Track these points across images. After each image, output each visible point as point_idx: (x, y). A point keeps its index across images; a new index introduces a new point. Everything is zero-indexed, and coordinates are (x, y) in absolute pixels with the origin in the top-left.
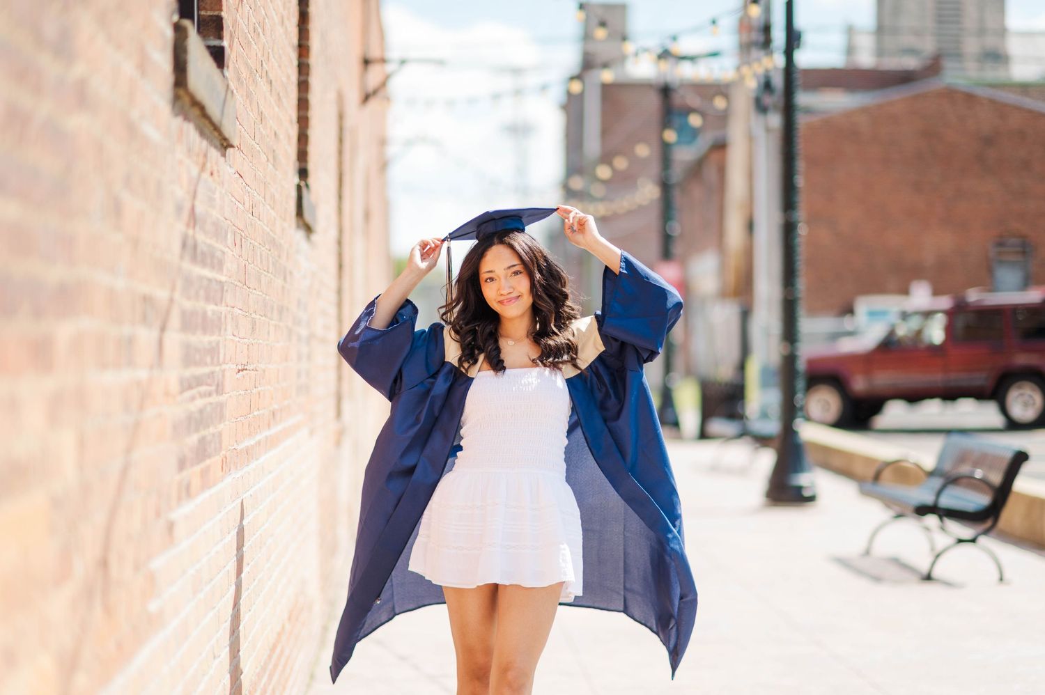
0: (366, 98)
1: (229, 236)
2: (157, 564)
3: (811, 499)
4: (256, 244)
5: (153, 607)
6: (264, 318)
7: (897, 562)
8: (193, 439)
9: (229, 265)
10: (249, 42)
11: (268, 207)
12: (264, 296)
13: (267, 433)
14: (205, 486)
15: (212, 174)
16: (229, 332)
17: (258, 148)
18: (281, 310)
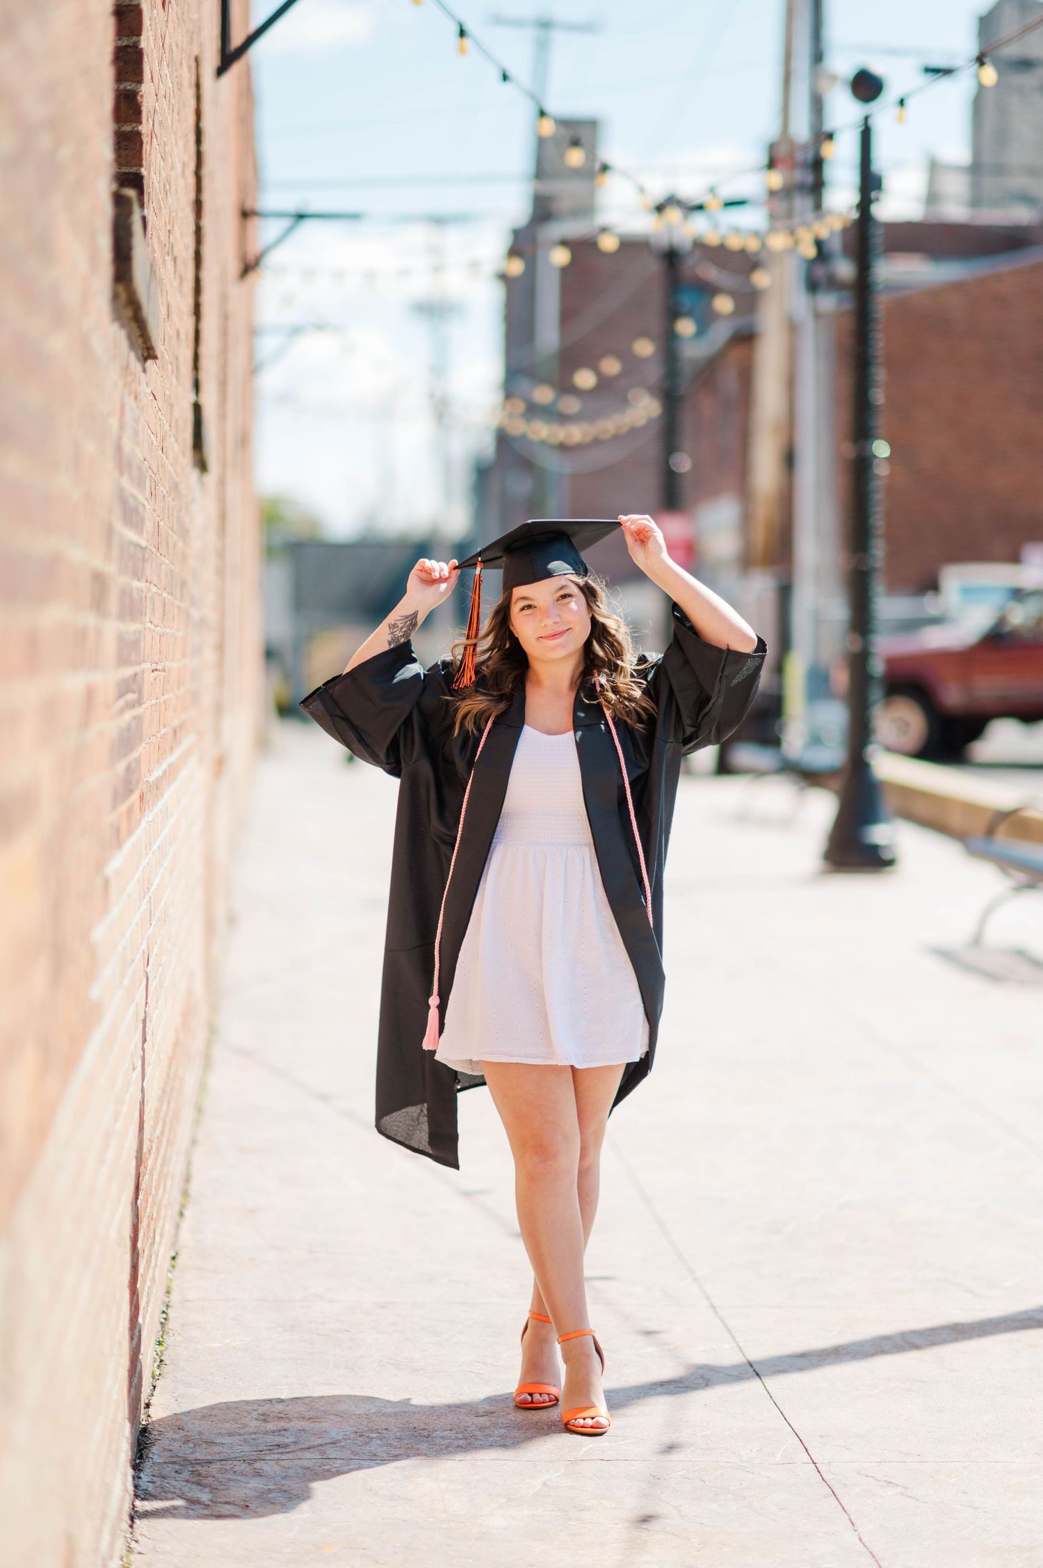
0: (246, 271)
1: (147, 485)
2: (98, 934)
3: (890, 863)
4: (165, 492)
5: (95, 992)
6: (170, 597)
7: (1021, 954)
8: (121, 766)
9: (149, 525)
10: (161, 207)
11: (172, 439)
12: (170, 565)
13: (172, 758)
14: (131, 831)
15: (136, 398)
16: (147, 619)
17: (167, 356)
18: (183, 583)
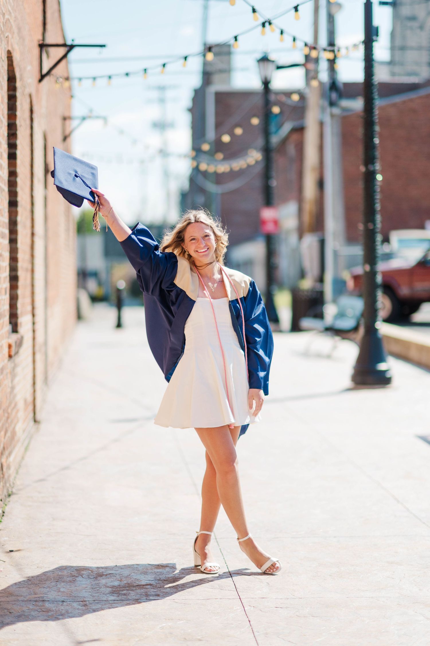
0: (42, 77)
